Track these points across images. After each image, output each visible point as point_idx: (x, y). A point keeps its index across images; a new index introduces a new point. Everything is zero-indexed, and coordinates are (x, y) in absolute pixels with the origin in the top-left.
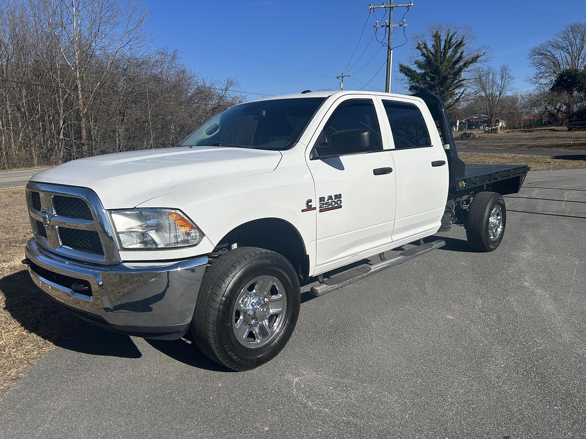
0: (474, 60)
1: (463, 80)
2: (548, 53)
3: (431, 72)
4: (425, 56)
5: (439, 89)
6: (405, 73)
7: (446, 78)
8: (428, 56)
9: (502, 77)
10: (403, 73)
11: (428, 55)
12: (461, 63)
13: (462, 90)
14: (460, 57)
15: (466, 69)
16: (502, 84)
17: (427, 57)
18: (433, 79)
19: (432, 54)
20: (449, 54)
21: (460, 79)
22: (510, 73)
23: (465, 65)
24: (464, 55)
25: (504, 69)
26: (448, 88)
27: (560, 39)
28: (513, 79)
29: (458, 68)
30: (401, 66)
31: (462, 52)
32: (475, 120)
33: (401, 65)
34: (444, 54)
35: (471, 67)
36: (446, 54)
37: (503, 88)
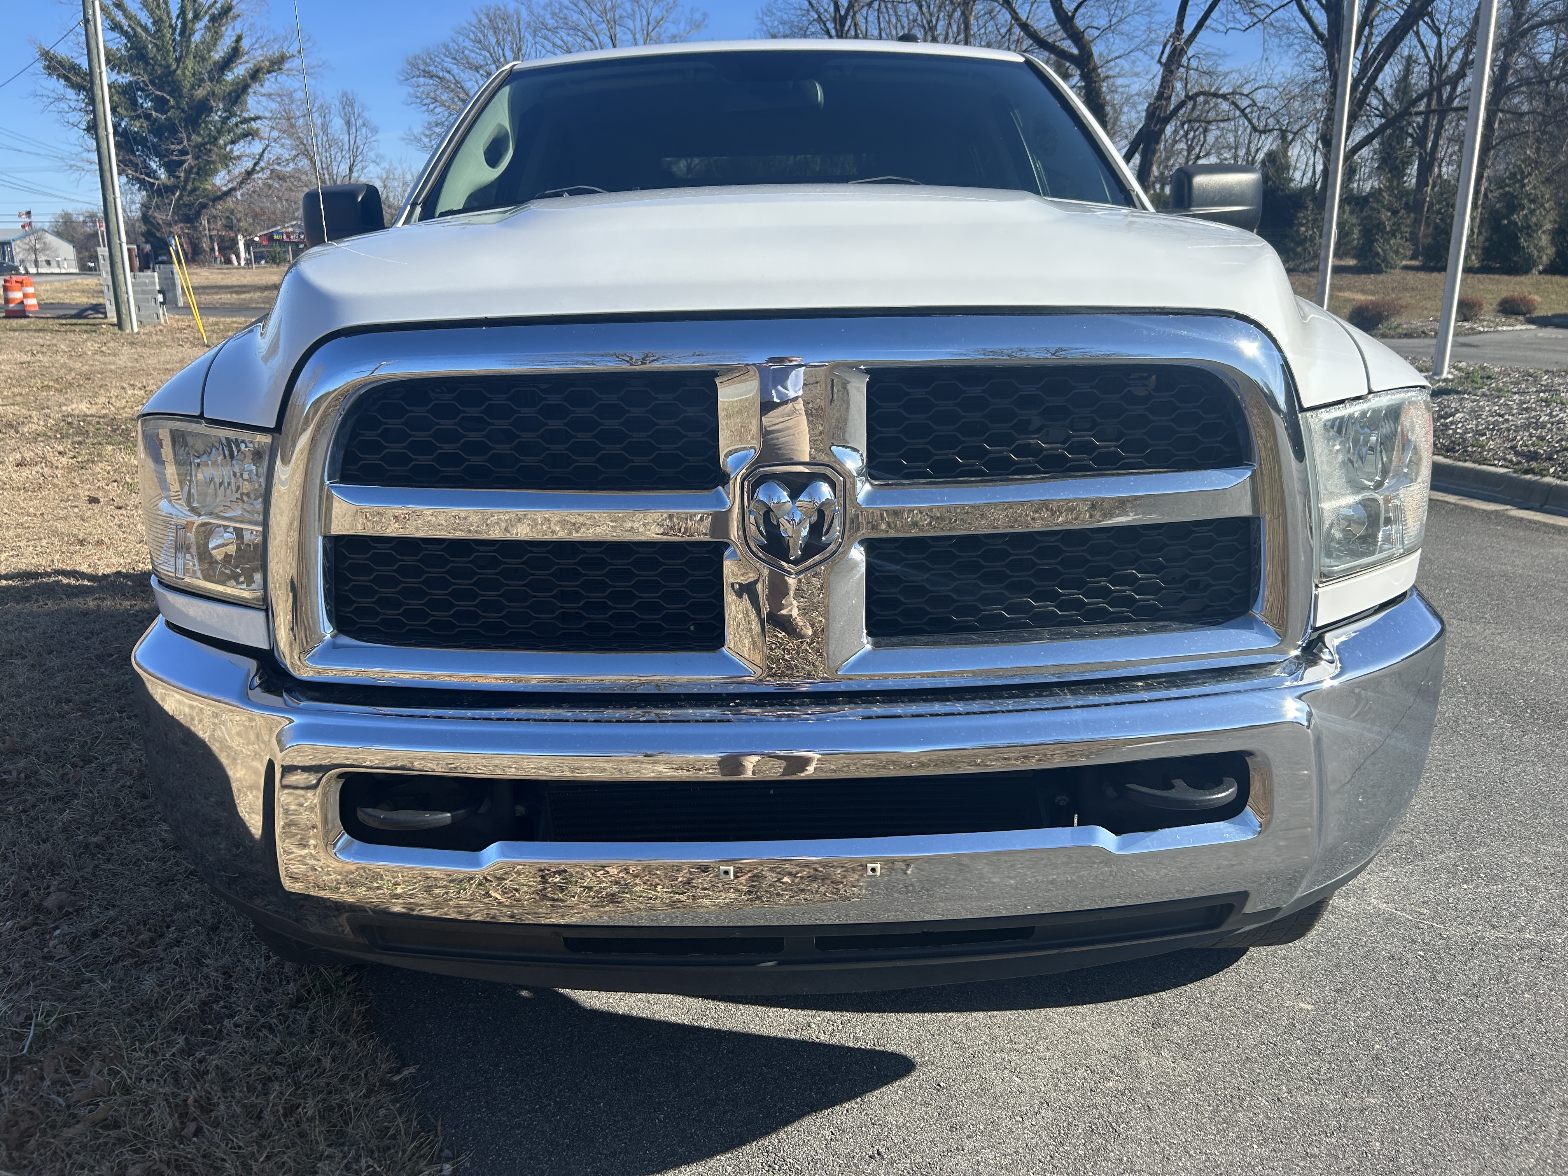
0: (277, 64)
1: (255, 119)
2: (448, 76)
3: (152, 82)
4: (125, 33)
5: (189, 140)
6: (67, 79)
7: (203, 108)
8: (135, 34)
9: (348, 123)
10: (59, 76)
11: (133, 29)
12: (239, 70)
13: (257, 147)
14: (235, 53)
15: (256, 87)
16: (352, 142)
17: (132, 38)
18: (161, 104)
19: (145, 29)
20: (196, 38)
21: (246, 115)
22: (366, 114)
23: (255, 75)
24: (245, 44)
25: (348, 103)
26: (216, 139)
27: (468, 43)
28: (375, 131)
29: (235, 83)
30: (46, 55)
31: (239, 39)
32: (288, 237)
33: (48, 53)
34: (182, 33)
35: (270, 84)
36: (190, 35)
37: (355, 153)
